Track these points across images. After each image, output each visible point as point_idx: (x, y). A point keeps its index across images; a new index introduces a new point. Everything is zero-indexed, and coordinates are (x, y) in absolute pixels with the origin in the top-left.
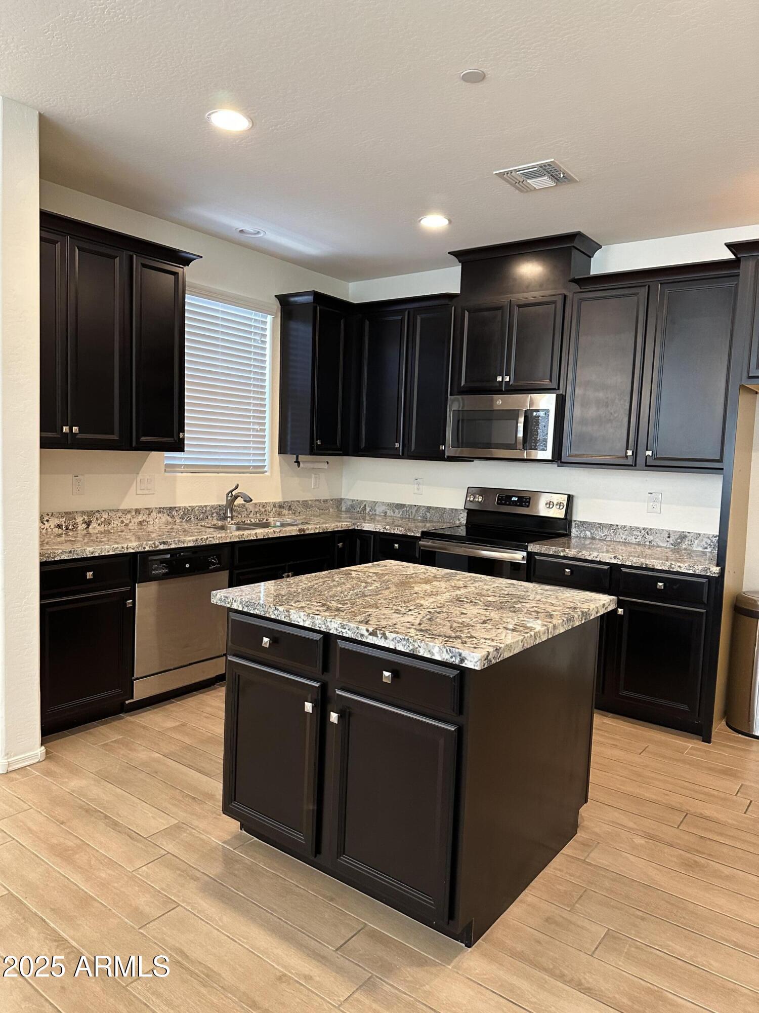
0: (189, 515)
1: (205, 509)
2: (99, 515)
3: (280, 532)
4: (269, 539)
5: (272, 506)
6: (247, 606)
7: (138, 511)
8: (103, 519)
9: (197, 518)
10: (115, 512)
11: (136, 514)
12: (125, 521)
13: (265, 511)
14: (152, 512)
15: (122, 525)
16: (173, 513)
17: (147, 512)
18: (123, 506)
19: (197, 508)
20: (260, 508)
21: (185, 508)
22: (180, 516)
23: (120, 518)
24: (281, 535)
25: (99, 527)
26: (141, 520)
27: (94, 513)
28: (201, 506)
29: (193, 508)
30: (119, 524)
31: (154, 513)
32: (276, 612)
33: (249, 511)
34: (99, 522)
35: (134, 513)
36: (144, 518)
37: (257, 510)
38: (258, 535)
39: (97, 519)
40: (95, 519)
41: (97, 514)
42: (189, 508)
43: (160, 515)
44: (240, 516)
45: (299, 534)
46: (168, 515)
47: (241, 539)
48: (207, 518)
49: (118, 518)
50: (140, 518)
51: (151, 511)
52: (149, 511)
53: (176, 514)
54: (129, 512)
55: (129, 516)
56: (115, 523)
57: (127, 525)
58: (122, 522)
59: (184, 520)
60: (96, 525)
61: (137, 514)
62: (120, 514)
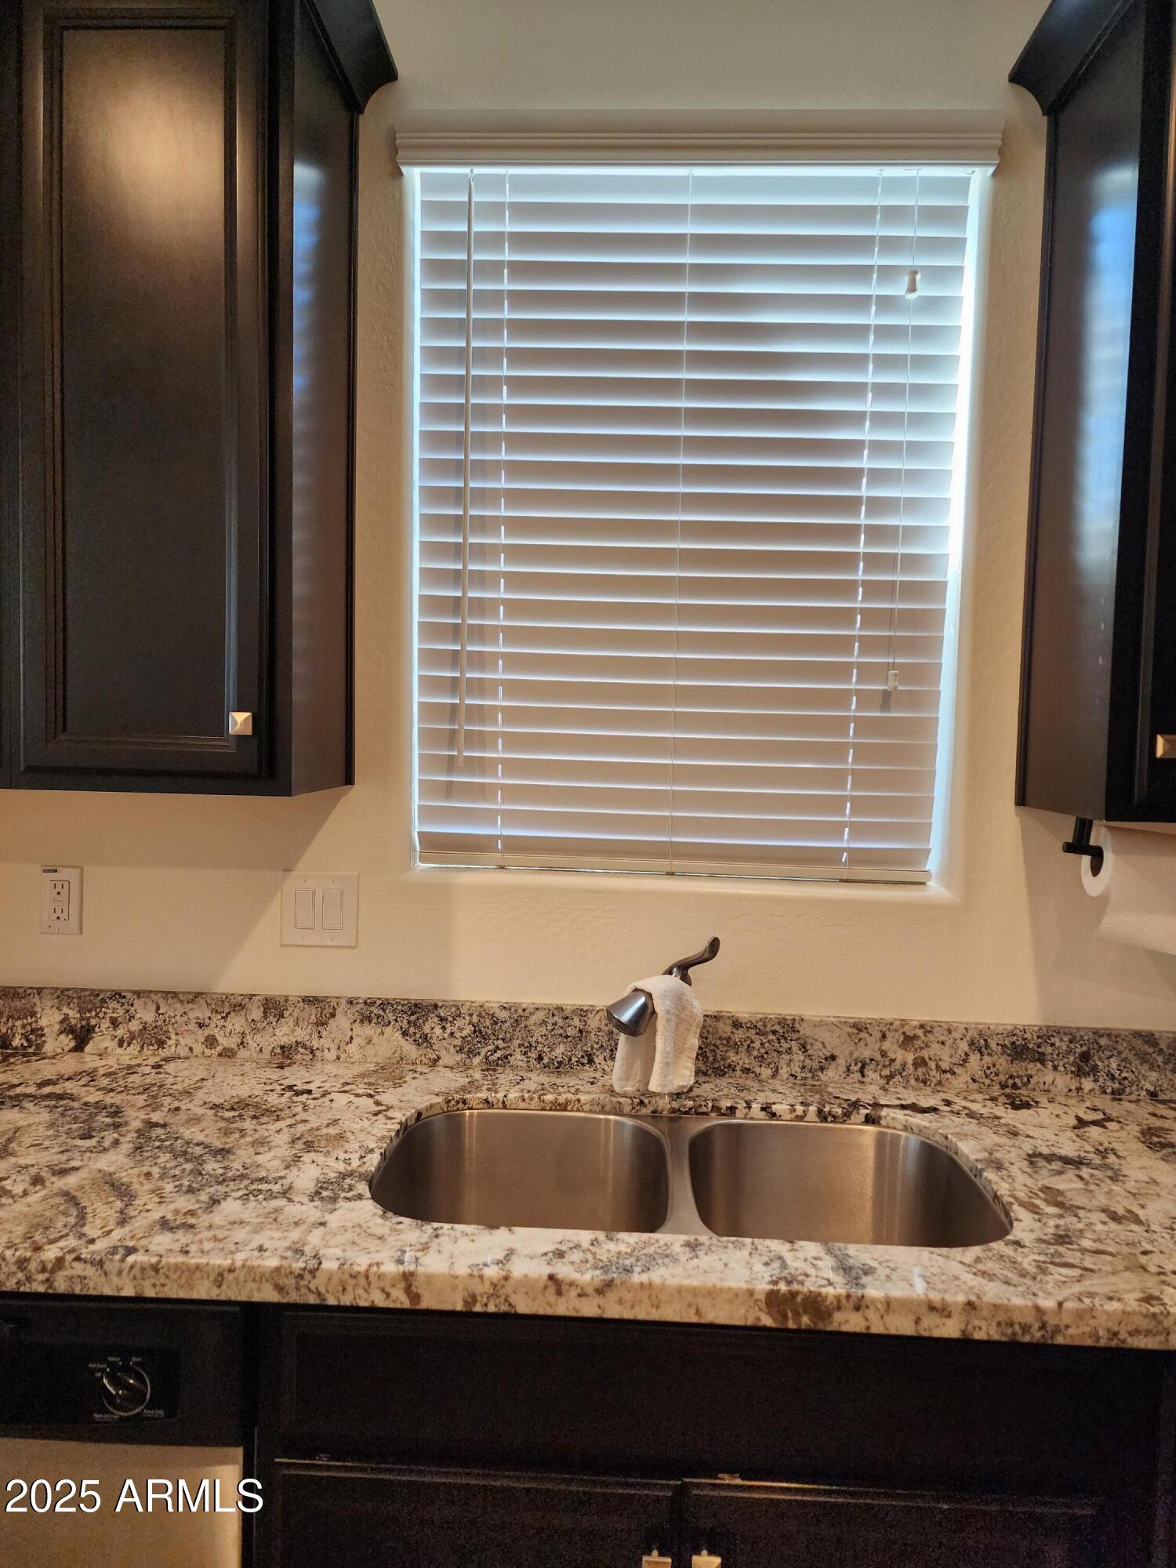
0: (500, 1043)
1: (576, 1022)
2: (121, 1011)
3: (600, 1292)
4: (511, 1318)
5: (964, 1046)
7: (274, 1008)
8: (135, 1026)
9: (540, 1058)
10: (182, 1002)
11: (265, 1017)
12: (220, 1039)
13: (920, 1063)
14: (333, 1015)
15: (208, 1052)
16: (427, 1029)
17: (312, 1013)
18: (233, 980)
19: (540, 1015)
20: (886, 1046)
21: (483, 1012)
22: (458, 1042)
23: (200, 1025)
24: (613, 1311)
25: (120, 1051)
26: (285, 1041)
27: (103, 1001)
28: (560, 1009)
29: (519, 1017)
30: (198, 1049)
31: (342, 1022)
33: (819, 1053)
34: (120, 1032)
35: (256, 1013)
36: (301, 1034)
37: (866, 1054)
39: (115, 1023)
40: (106, 1024)
41: (113, 1004)
42: (503, 1015)
43: (369, 1030)
44: (766, 1072)
45: (767, 1321)
46: (405, 1034)
48: (591, 1061)
49: (193, 1026)
50: (284, 1033)
51: (328, 1011)
52: (322, 1010)
53: (438, 1031)
54: (239, 1007)
55: (237, 1023)
56: (182, 1041)
57: (228, 1054)
58: (211, 1041)
59: (476, 1060)
60: (111, 1045)
61: (271, 1019)
62: (201, 1012)
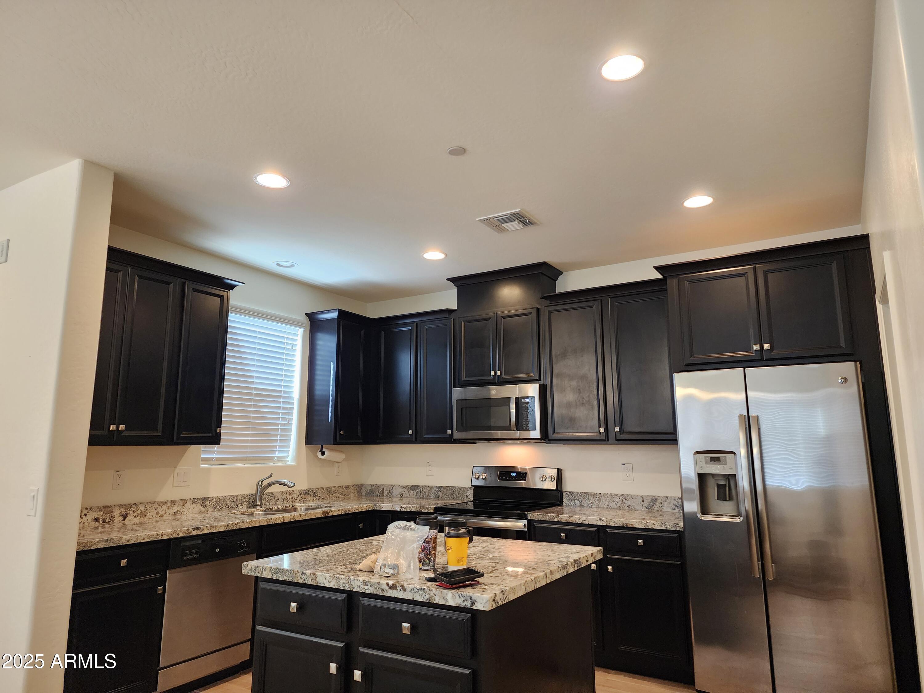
0: (221, 505)
1: (236, 498)
2: (136, 508)
3: (305, 515)
4: (295, 522)
5: (298, 493)
6: (276, 574)
7: (173, 503)
8: (139, 512)
9: (228, 507)
10: (151, 504)
11: (171, 505)
12: (160, 512)
13: (292, 498)
14: (186, 503)
15: (157, 516)
16: (206, 503)
17: (182, 503)
18: (160, 498)
19: (229, 497)
20: (287, 495)
21: (218, 498)
22: (212, 506)
23: (155, 509)
24: (307, 518)
25: (135, 519)
26: (175, 511)
27: (131, 506)
28: (233, 495)
29: (225, 498)
30: (154, 516)
31: (188, 504)
32: (303, 576)
33: (276, 498)
34: (135, 514)
35: (169, 504)
36: (179, 508)
37: (284, 497)
38: (285, 518)
39: (134, 511)
40: (132, 512)
41: (134, 506)
42: (221, 498)
43: (194, 505)
44: (268, 504)
45: (323, 516)
46: (201, 505)
47: (269, 523)
48: (238, 506)
49: (154, 510)
50: (175, 509)
51: (185, 502)
52: (184, 502)
53: (208, 503)
54: (165, 503)
55: (164, 507)
56: (151, 514)
57: (162, 516)
58: (158, 513)
59: (216, 510)
60: (132, 517)
61: (172, 505)
62: (156, 506)
